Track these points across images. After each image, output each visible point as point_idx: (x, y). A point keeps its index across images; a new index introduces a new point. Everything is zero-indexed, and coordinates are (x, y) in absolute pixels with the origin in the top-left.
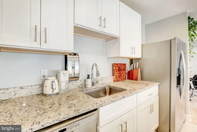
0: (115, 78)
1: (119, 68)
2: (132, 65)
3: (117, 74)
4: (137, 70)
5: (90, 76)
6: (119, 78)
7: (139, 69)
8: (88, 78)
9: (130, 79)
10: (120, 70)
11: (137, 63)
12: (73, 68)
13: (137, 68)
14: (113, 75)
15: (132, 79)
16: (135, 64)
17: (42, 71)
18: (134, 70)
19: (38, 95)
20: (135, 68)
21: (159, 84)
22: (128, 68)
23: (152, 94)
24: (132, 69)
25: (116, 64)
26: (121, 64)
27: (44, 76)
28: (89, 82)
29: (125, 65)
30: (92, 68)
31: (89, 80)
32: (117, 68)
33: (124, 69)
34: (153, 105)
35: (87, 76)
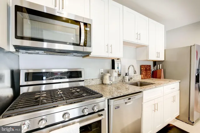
0: (143, 76)
1: (146, 68)
2: (156, 66)
3: (144, 73)
4: (161, 70)
5: (127, 74)
6: (146, 77)
7: (162, 70)
8: (126, 75)
9: (154, 78)
10: (146, 70)
11: (161, 65)
12: (118, 68)
13: (161, 68)
14: (141, 74)
15: (156, 78)
16: (158, 65)
17: (101, 70)
18: (158, 71)
19: (100, 84)
20: (158, 69)
21: (180, 81)
22: (153, 69)
23: (174, 88)
24: (156, 70)
25: (144, 65)
26: (147, 66)
27: (102, 73)
28: (127, 78)
29: (150, 66)
30: (129, 68)
31: (127, 76)
32: (144, 69)
33: (150, 69)
34: (175, 96)
35: (126, 74)
